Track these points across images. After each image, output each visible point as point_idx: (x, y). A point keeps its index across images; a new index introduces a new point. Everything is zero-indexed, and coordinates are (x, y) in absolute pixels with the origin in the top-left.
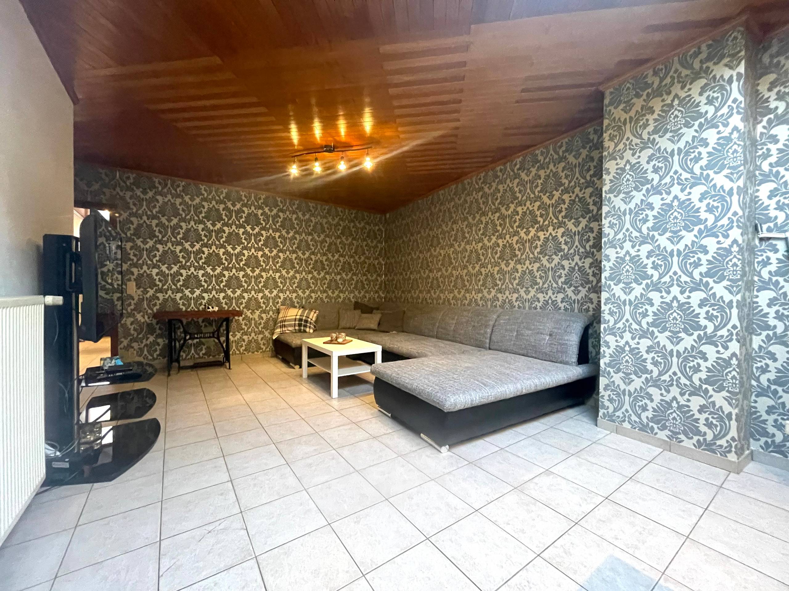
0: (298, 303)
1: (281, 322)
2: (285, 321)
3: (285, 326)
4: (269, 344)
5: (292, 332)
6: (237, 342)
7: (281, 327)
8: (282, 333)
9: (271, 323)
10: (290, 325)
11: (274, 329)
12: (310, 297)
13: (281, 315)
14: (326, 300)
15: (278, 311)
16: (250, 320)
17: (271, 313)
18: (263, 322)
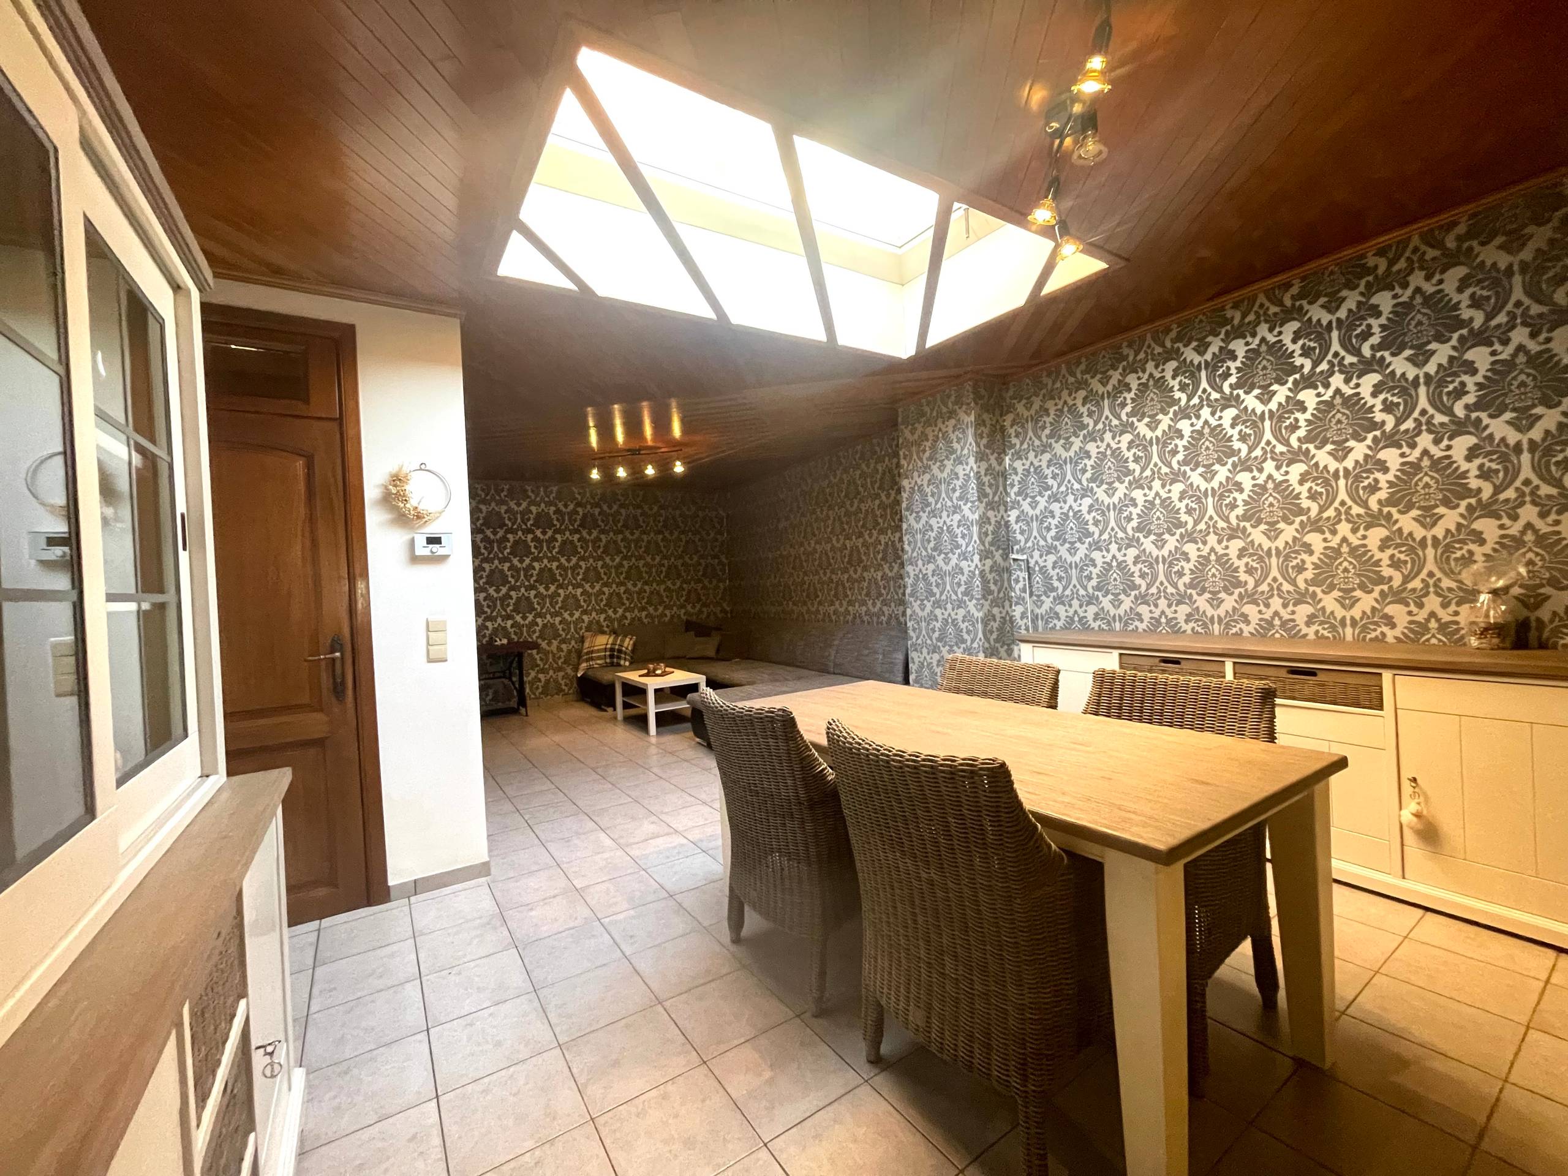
0: (608, 626)
1: (587, 653)
2: (592, 652)
3: (592, 659)
4: (572, 683)
5: (601, 666)
6: (532, 683)
7: (587, 660)
8: (590, 668)
9: (574, 655)
10: (599, 658)
11: (579, 664)
12: (624, 617)
13: (586, 645)
14: (645, 621)
15: (582, 640)
16: (546, 653)
17: (573, 643)
18: (562, 654)
